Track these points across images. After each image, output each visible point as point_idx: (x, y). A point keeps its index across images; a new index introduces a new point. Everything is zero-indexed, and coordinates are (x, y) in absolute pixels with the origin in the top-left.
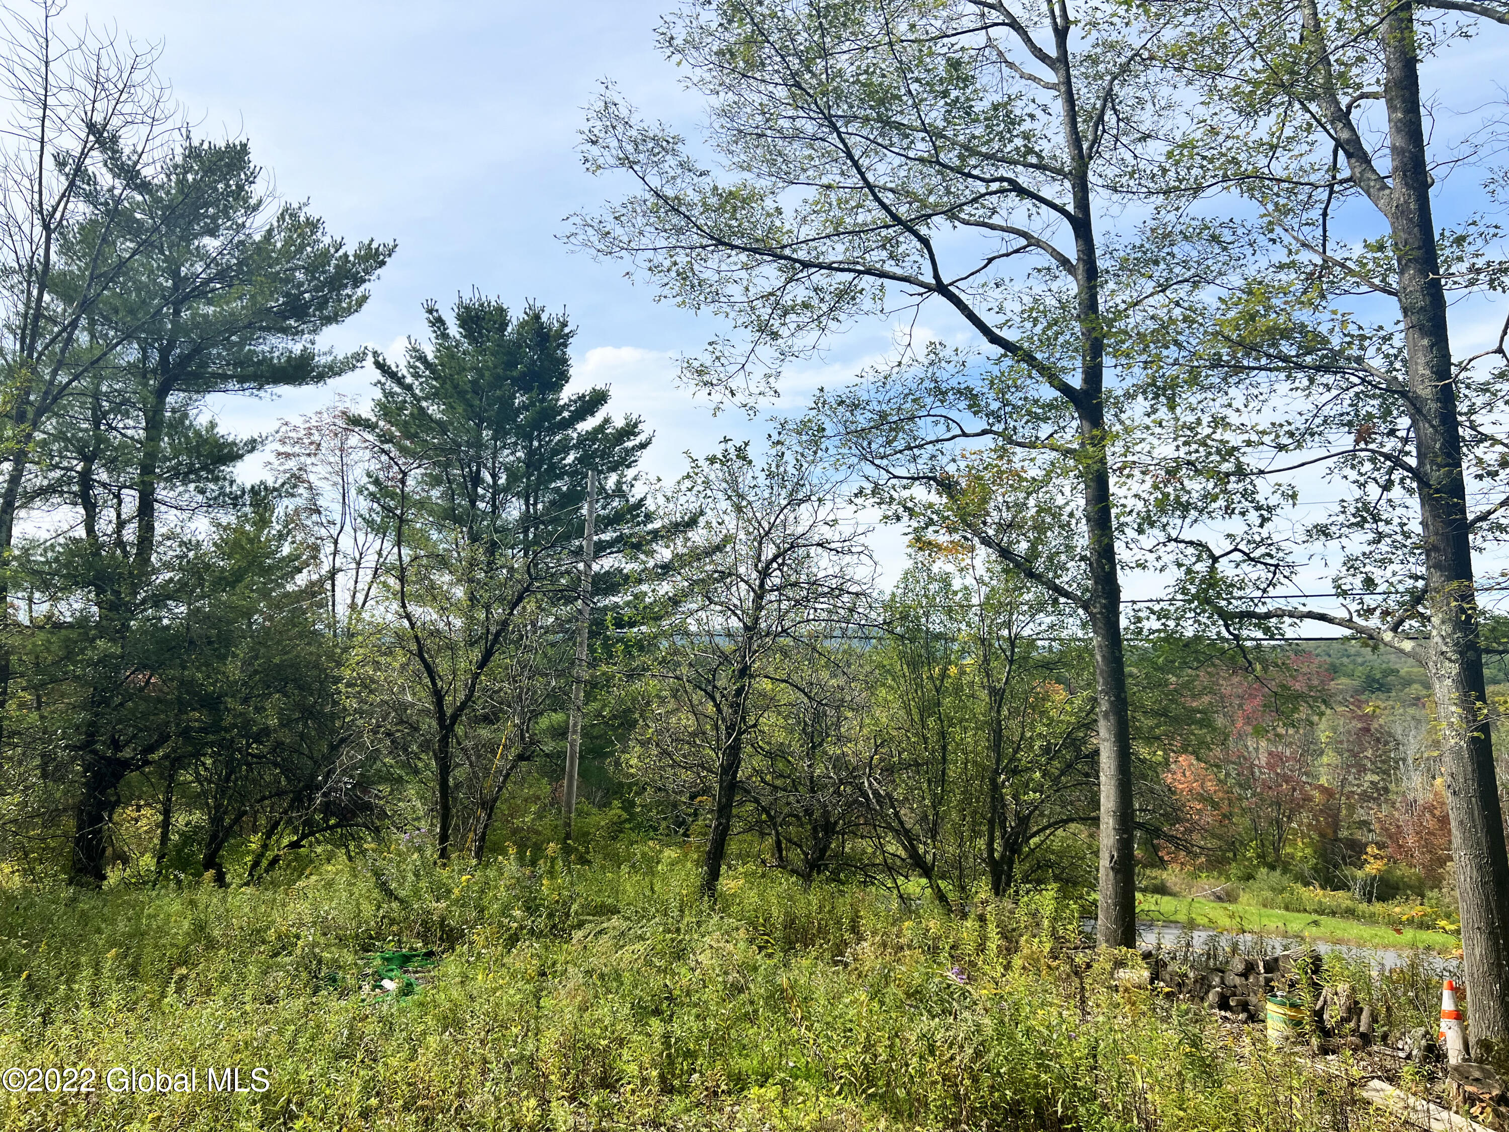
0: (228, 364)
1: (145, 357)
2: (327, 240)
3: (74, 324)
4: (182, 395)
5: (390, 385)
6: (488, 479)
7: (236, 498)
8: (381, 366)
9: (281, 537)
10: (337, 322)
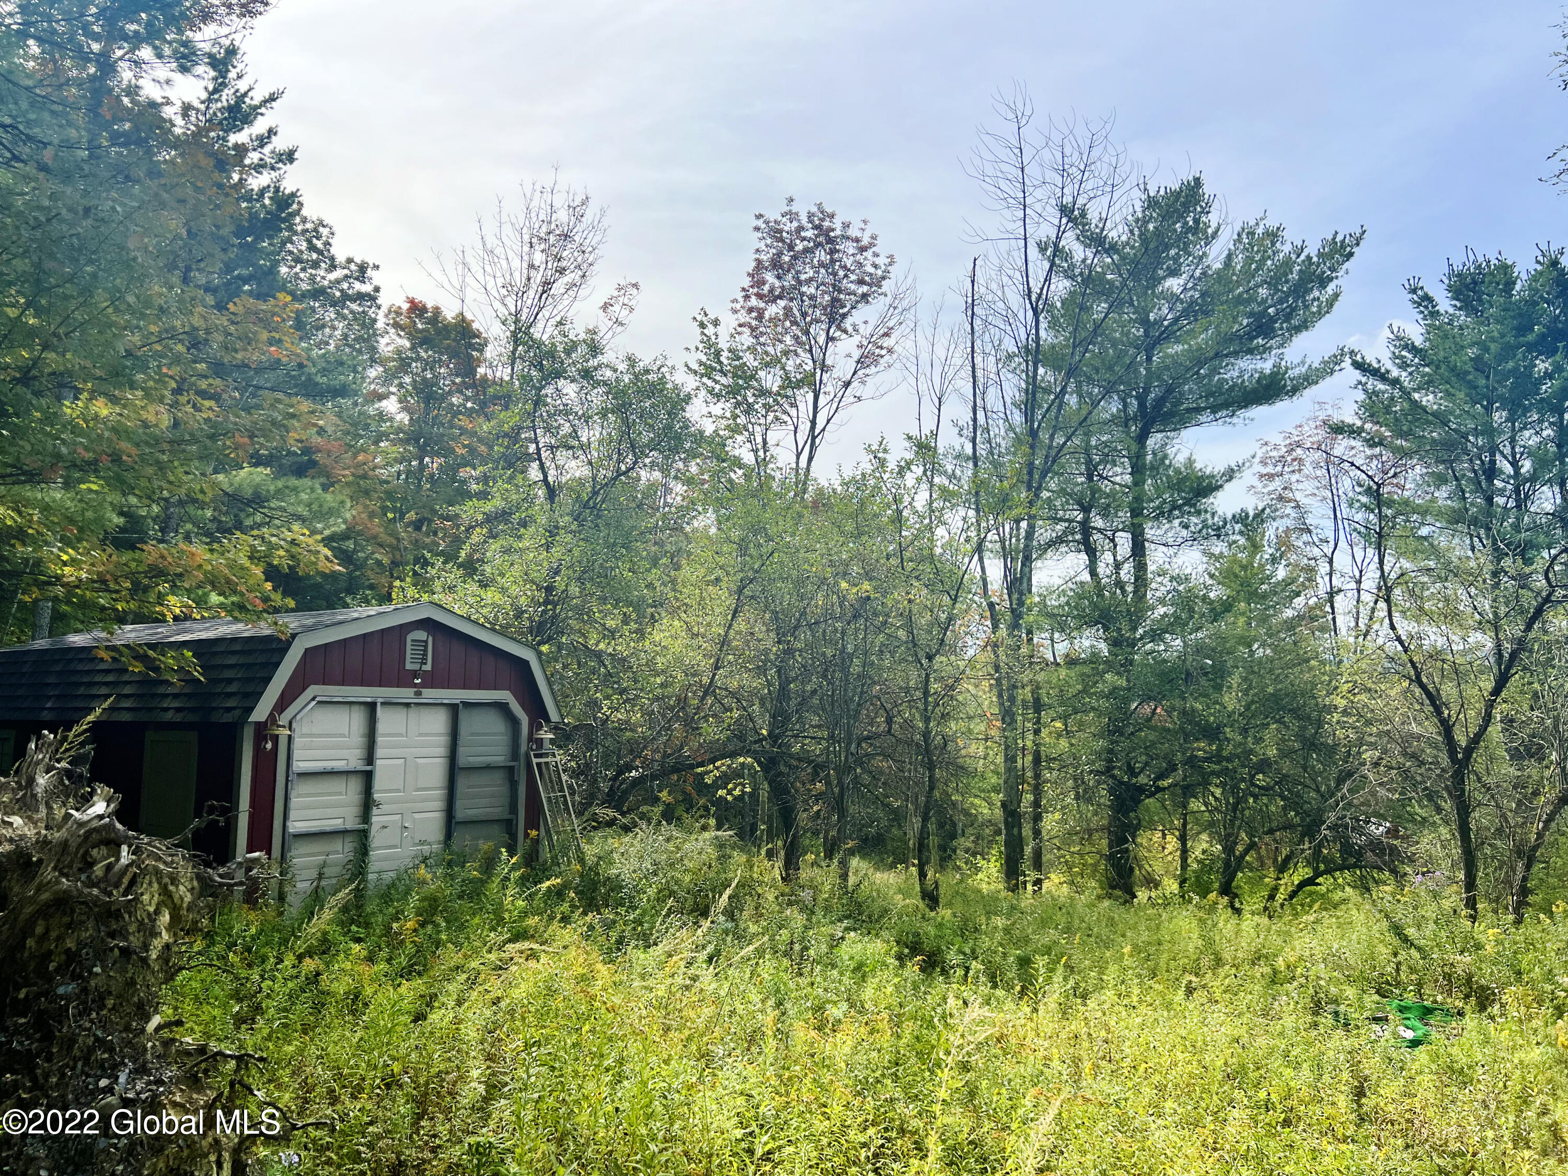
0: (1201, 397)
1: (1125, 405)
2: (1287, 248)
3: (1063, 391)
4: (1159, 435)
5: (1373, 384)
6: (1508, 469)
7: (1219, 529)
8: (1360, 366)
9: (1274, 560)
10: (1307, 328)
